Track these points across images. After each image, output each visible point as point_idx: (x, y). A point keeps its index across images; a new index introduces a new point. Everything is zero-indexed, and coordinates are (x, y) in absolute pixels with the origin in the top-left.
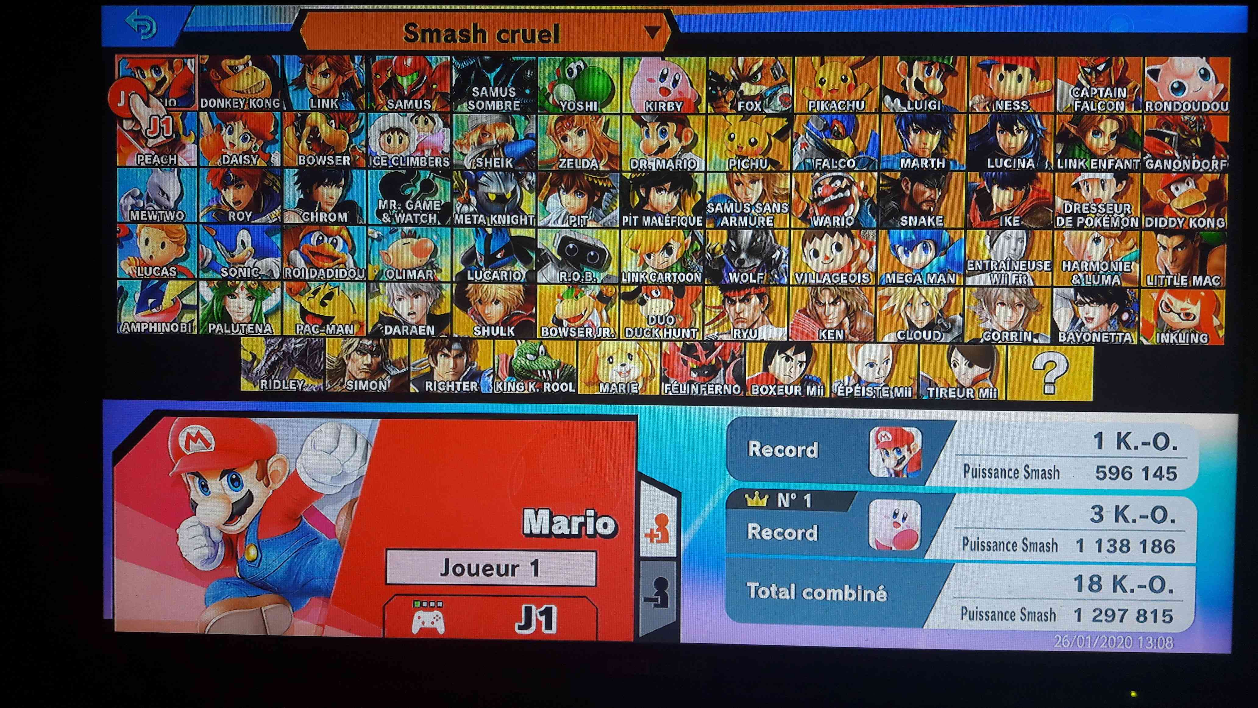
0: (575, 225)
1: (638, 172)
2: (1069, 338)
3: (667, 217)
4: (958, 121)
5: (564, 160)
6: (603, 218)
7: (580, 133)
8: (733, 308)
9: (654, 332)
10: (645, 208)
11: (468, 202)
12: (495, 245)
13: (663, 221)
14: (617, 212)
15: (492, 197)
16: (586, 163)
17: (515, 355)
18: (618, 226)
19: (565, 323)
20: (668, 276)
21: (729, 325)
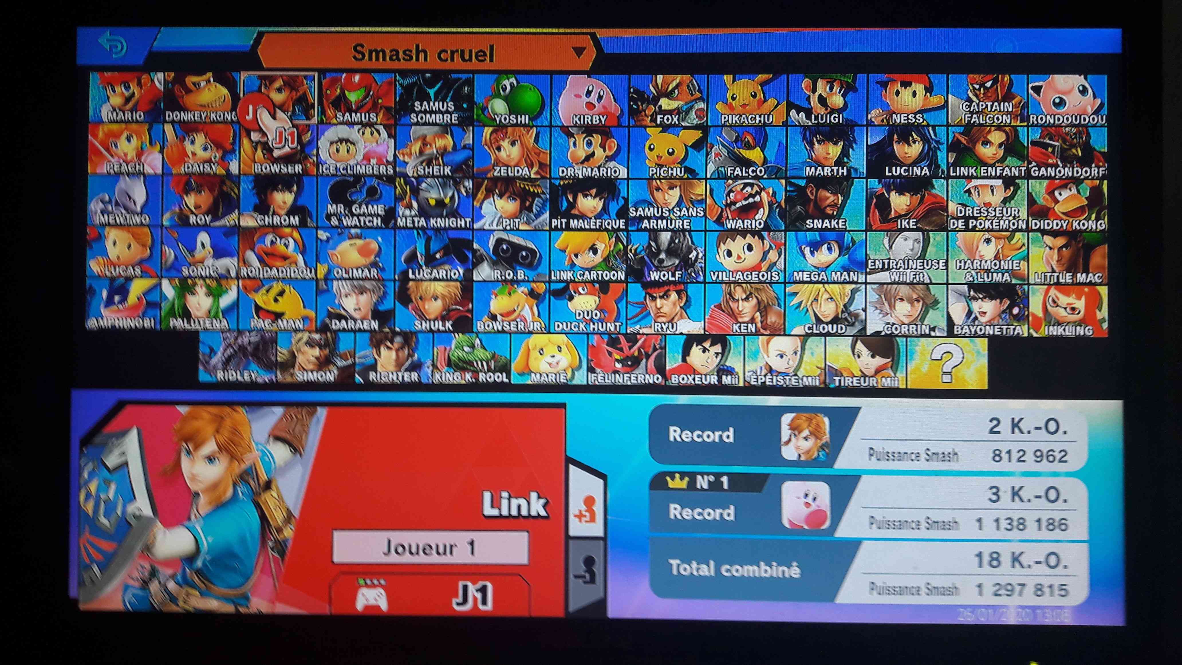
0: (508, 228)
1: (566, 179)
2: (964, 331)
3: (593, 220)
4: (860, 134)
5: (498, 168)
6: (533, 221)
7: (513, 144)
8: (653, 304)
9: (582, 326)
10: (573, 212)
11: (410, 207)
12: (434, 246)
13: (589, 223)
14: (547, 215)
15: (432, 202)
16: (518, 171)
17: (453, 347)
18: (548, 228)
19: (499, 318)
20: (594, 275)
21: (650, 320)
